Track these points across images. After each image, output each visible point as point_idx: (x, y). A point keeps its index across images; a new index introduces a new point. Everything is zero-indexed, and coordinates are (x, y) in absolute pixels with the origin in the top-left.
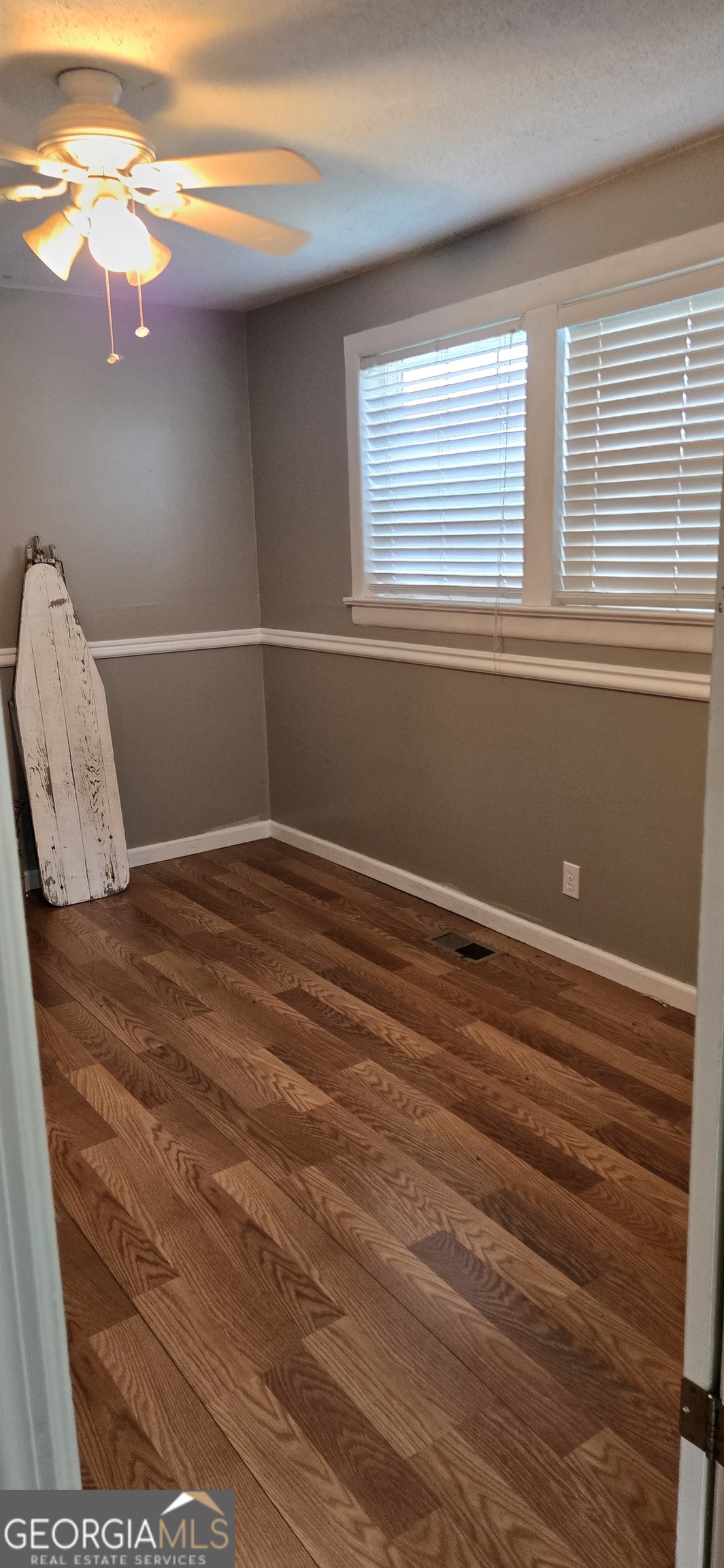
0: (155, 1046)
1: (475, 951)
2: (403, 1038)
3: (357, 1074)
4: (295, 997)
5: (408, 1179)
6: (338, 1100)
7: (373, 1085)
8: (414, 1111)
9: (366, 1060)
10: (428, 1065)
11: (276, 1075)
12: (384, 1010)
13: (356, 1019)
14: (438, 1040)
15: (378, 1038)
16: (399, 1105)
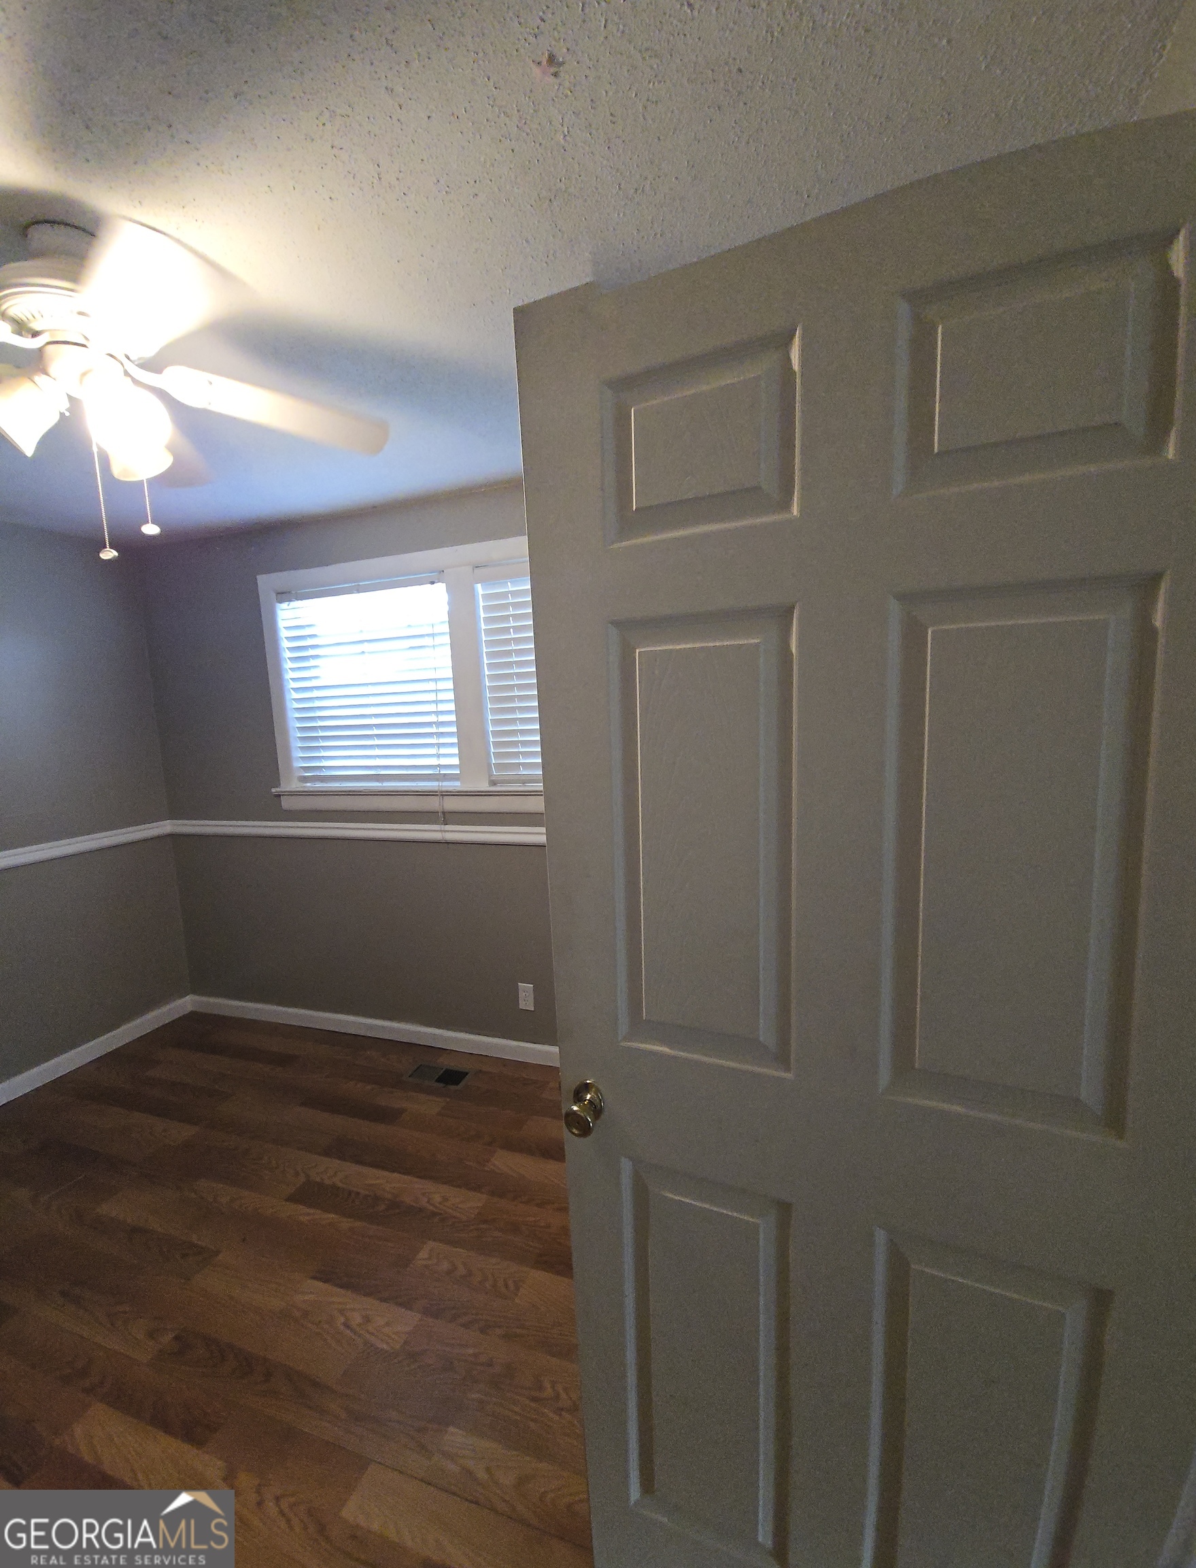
0: (167, 1338)
1: (452, 1077)
2: (445, 1199)
3: (426, 1266)
4: (310, 1194)
5: (553, 1384)
6: (426, 1312)
7: (449, 1273)
8: (506, 1286)
9: (426, 1243)
10: (485, 1222)
11: (342, 1312)
12: (407, 1172)
13: (389, 1196)
14: (477, 1188)
15: (421, 1210)
16: (488, 1285)
